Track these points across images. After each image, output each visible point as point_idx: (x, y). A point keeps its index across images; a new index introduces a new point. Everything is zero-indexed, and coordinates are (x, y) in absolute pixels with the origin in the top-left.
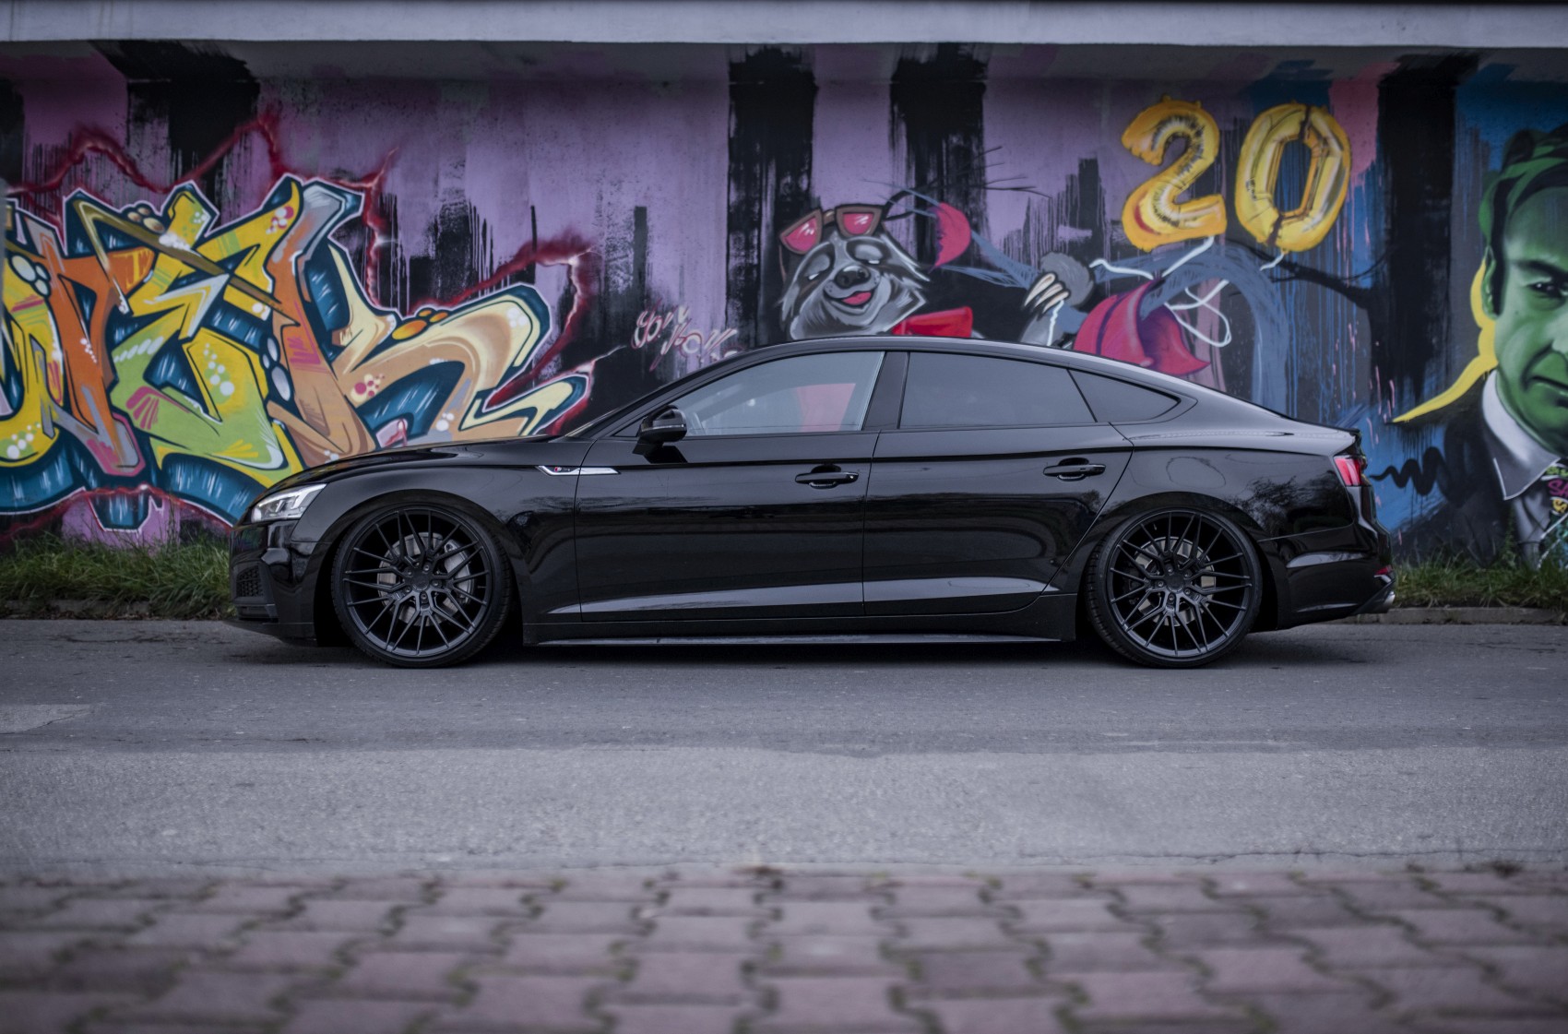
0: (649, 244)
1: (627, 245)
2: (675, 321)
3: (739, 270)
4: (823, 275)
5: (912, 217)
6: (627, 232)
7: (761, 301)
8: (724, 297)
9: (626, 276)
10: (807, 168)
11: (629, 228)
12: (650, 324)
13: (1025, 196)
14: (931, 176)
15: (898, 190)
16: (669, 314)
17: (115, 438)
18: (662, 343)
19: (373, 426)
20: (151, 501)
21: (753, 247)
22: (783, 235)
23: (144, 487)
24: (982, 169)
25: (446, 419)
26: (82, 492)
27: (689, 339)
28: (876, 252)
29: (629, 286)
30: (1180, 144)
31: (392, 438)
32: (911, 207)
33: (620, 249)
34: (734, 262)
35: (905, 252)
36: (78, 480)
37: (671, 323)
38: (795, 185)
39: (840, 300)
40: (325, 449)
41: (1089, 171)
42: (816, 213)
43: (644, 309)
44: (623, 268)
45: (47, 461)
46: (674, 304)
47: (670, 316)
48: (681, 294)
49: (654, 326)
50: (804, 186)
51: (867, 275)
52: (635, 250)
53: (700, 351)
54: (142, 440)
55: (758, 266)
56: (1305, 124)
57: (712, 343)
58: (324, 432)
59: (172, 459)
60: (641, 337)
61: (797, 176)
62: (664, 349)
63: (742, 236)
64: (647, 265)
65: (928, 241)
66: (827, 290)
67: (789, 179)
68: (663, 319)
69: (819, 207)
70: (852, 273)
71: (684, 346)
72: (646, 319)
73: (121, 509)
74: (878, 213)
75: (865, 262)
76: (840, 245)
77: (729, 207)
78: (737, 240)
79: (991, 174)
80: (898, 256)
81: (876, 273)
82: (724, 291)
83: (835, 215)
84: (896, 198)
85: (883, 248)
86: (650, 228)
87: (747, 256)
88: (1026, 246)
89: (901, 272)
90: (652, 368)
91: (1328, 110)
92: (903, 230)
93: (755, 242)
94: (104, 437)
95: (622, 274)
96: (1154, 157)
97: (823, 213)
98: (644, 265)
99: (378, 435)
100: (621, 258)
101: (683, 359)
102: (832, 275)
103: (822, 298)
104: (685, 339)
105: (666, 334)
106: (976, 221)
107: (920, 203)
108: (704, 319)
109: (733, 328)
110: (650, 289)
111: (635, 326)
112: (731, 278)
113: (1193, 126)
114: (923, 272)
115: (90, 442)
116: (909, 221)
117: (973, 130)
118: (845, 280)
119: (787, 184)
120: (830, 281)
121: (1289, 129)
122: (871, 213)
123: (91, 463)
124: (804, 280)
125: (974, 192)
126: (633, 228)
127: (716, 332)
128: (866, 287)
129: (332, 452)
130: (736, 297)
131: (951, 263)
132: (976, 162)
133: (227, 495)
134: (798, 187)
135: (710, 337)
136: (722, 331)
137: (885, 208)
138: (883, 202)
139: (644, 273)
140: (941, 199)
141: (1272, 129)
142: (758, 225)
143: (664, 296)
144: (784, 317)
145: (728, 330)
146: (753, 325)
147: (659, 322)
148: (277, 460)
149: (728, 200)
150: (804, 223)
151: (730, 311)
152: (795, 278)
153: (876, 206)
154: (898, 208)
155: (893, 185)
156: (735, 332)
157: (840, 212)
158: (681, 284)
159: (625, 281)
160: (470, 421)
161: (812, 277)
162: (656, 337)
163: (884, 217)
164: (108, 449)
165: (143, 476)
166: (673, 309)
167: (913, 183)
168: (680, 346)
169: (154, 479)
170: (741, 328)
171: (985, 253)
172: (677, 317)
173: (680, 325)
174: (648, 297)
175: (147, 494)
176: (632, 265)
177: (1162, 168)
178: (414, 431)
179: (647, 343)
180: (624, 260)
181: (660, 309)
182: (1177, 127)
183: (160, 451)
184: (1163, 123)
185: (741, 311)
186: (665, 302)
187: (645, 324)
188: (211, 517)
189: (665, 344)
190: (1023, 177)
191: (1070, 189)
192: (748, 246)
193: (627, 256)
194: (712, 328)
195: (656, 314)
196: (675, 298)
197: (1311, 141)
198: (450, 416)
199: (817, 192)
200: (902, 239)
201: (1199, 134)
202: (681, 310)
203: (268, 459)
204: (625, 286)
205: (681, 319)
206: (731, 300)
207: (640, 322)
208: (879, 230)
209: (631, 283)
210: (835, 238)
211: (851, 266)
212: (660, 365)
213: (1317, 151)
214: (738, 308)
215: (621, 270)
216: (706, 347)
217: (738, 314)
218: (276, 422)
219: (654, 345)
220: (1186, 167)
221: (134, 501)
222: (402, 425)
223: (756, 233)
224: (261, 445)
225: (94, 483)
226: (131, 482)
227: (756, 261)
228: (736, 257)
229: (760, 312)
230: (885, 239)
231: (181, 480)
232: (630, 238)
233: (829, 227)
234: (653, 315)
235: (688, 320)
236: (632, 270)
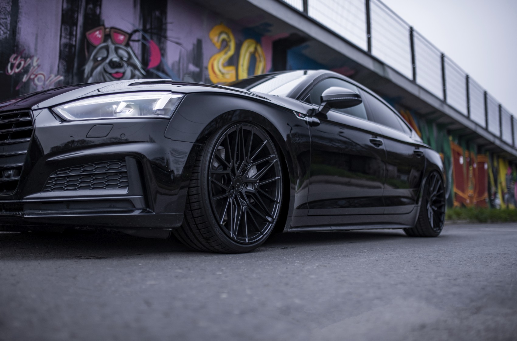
0: (20, 16)
1: (7, 12)
2: (31, 64)
3: (66, 45)
4: (104, 59)
5: (140, 43)
6: (7, 4)
7: (76, 65)
8: (58, 58)
9: (5, 31)
10: (99, 3)
11: (8, 3)
12: (17, 63)
13: (179, 47)
14: (148, 27)
15: (135, 28)
16: (28, 59)
18: (23, 75)
21: (73, 35)
22: (88, 33)
24: (165, 30)
27: (39, 76)
28: (125, 55)
29: (6, 37)
30: (225, 43)
32: (140, 38)
33: (2, 13)
34: (64, 41)
35: (137, 58)
37: (29, 65)
38: (94, 10)
39: (110, 74)
41: (199, 43)
42: (102, 27)
43: (14, 53)
44: (4, 25)
46: (32, 55)
47: (29, 61)
48: (36, 50)
49: (20, 64)
50: (98, 12)
51: (122, 64)
52: (11, 17)
53: (44, 84)
55: (75, 46)
56: (256, 49)
57: (50, 81)
60: (12, 68)
61: (95, 6)
62: (25, 79)
63: (68, 27)
64: (17, 28)
65: (146, 56)
66: (106, 67)
67: (91, 6)
68: (25, 61)
69: (103, 25)
70: (116, 62)
71: (36, 79)
72: (15, 59)
74: (127, 36)
75: (121, 58)
76: (112, 47)
77: (63, 10)
78: (66, 29)
79: (169, 34)
80: (134, 59)
81: (125, 65)
82: (58, 54)
83: (110, 31)
84: (135, 31)
85: (129, 53)
86: (20, 7)
87: (70, 39)
88: (179, 70)
89: (135, 67)
90: (17, 88)
91: (261, 46)
92: (137, 47)
93: (74, 33)
95: (3, 28)
96: (218, 45)
97: (105, 29)
98: (16, 27)
100: (3, 19)
101: (35, 87)
102: (108, 61)
103: (103, 71)
104: (36, 76)
105: (26, 70)
106: (163, 52)
107: (144, 38)
108: (46, 67)
109: (61, 75)
110: (18, 42)
111: (8, 62)
112: (62, 48)
113: (229, 37)
114: (144, 69)
116: (139, 44)
117: (164, 13)
118: (113, 64)
119: (90, 8)
120: (106, 63)
121: (252, 49)
122: (125, 36)
124: (95, 60)
125: (163, 39)
126: (11, 3)
127: (53, 76)
128: (122, 70)
130: (64, 59)
131: (154, 68)
132: (164, 27)
134: (95, 12)
135: (49, 78)
136: (56, 76)
137: (131, 35)
138: (129, 31)
139: (16, 32)
140: (151, 38)
141: (248, 47)
142: (76, 24)
143: (26, 48)
144: (86, 76)
145: (58, 76)
146: (71, 76)
147: (23, 63)
149: (63, 6)
150: (96, 31)
151: (60, 66)
152: (92, 57)
153: (127, 33)
154: (136, 37)
155: (134, 25)
156: (62, 78)
157: (113, 30)
158: (36, 45)
159: (4, 33)
161: (99, 59)
162: (20, 71)
163: (129, 39)
166: (31, 57)
167: (141, 27)
168: (34, 79)
170: (65, 76)
171: (165, 68)
172: (32, 62)
173: (34, 67)
174: (17, 46)
176: (9, 25)
177: (220, 51)
179: (15, 73)
180: (5, 20)
181: (23, 55)
182: (224, 36)
184: (221, 33)
185: (66, 68)
186: (26, 52)
187: (14, 62)
189: (25, 76)
190: (178, 38)
191: (193, 49)
192: (71, 34)
193: (6, 19)
194: (51, 72)
195: (21, 57)
196: (32, 51)
197: (257, 55)
199: (104, 17)
200: (136, 52)
201: (230, 41)
202: (35, 59)
204: (4, 36)
205: (35, 64)
206: (61, 60)
207: (12, 59)
208: (128, 45)
209: (8, 36)
210: (109, 42)
211: (116, 59)
212: (22, 87)
213: (258, 59)
214: (64, 66)
215: (3, 26)
216: (47, 83)
217: (64, 69)
219: (19, 76)
220: (226, 53)
223: (75, 28)
227: (74, 43)
228: (65, 38)
229: (75, 70)
230: (129, 50)
232: (9, 9)
233: (107, 37)
234: (19, 58)
235: (39, 66)
236: (9, 28)
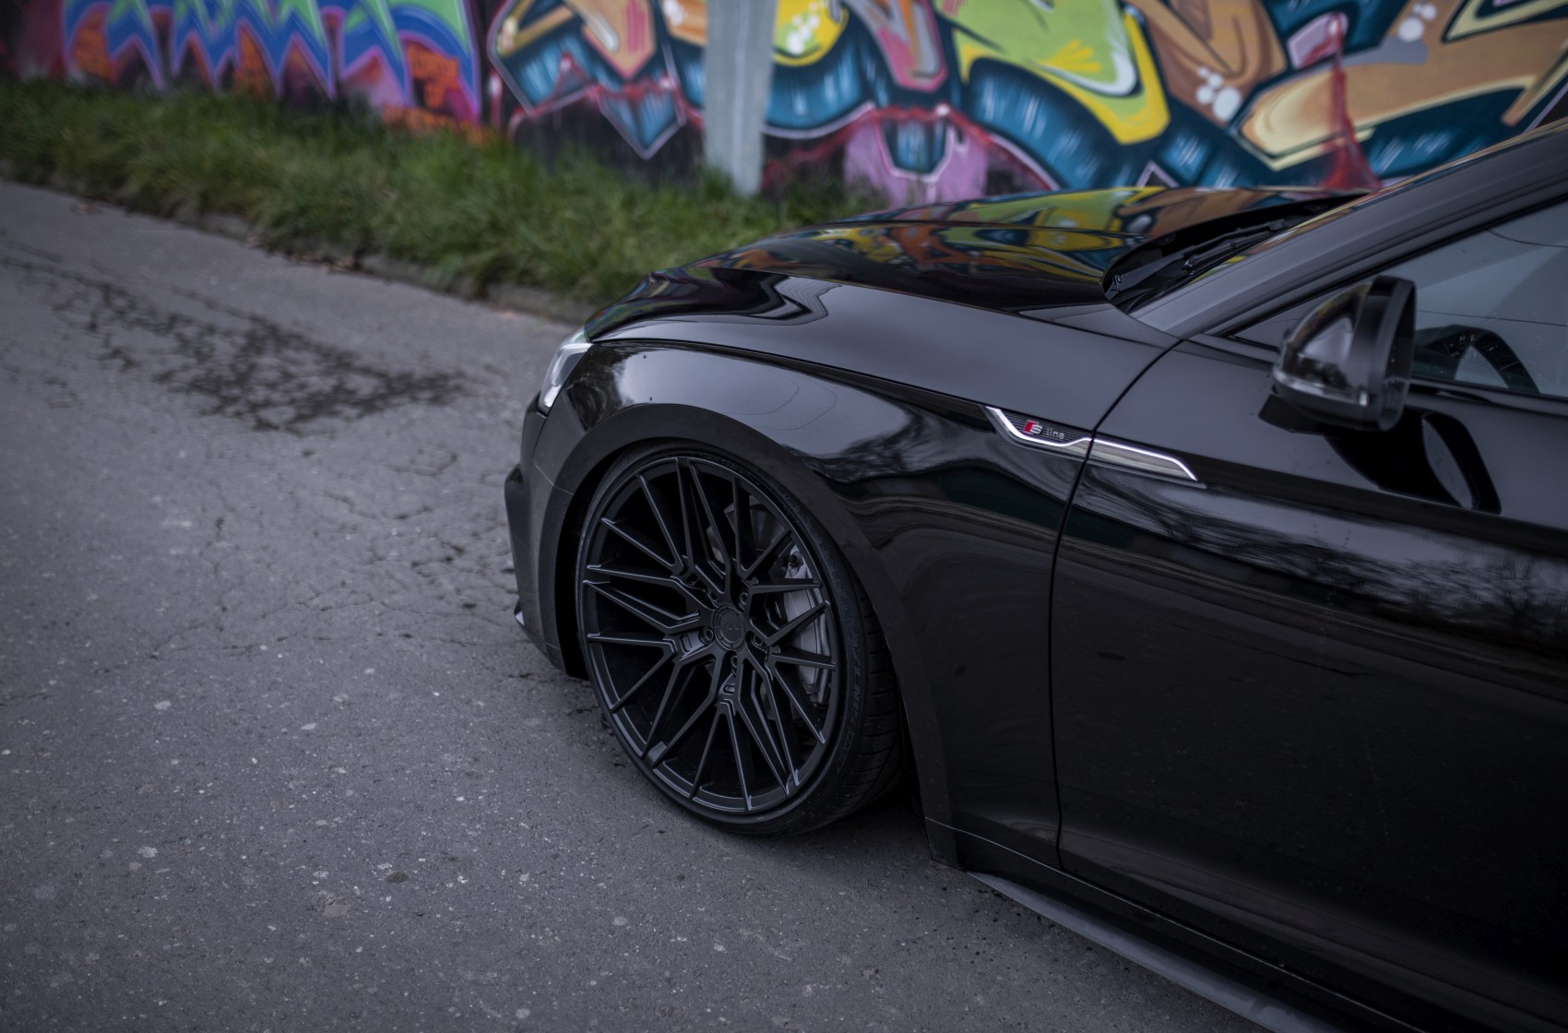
17: (911, 27)
19: (1285, 23)
20: (951, 135)
23: (943, 110)
25: (1418, 16)
26: (869, 112)
31: (1316, 50)
36: (866, 92)
40: (1200, 64)
45: (829, 61)
54: (944, 30)
58: (1203, 33)
59: (983, 67)
73: (911, 140)
94: (898, 27)
99: (1294, 43)
115: (884, 32)
123: (883, 69)
129: (1212, 70)
133: (1051, 134)
148: (1125, 81)
160: (1466, 23)
164: (901, 45)
165: (941, 94)
169: (956, 96)
175: (946, 121)
178: (1358, 38)
183: (968, 52)
188: (1026, 169)
198: (1429, 12)
203: (1111, 75)
218: (1130, 11)
221: (929, 129)
222: (1334, 26)
224: (1104, 52)
225: (883, 97)
226: (926, 100)
231: (991, 103)
